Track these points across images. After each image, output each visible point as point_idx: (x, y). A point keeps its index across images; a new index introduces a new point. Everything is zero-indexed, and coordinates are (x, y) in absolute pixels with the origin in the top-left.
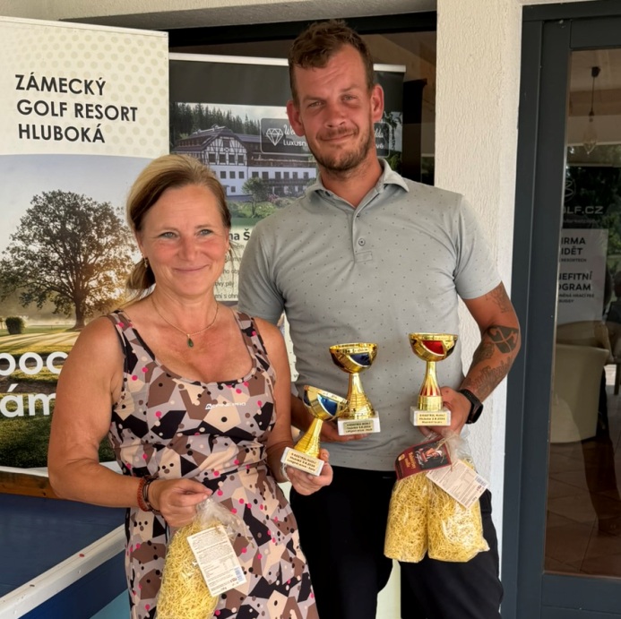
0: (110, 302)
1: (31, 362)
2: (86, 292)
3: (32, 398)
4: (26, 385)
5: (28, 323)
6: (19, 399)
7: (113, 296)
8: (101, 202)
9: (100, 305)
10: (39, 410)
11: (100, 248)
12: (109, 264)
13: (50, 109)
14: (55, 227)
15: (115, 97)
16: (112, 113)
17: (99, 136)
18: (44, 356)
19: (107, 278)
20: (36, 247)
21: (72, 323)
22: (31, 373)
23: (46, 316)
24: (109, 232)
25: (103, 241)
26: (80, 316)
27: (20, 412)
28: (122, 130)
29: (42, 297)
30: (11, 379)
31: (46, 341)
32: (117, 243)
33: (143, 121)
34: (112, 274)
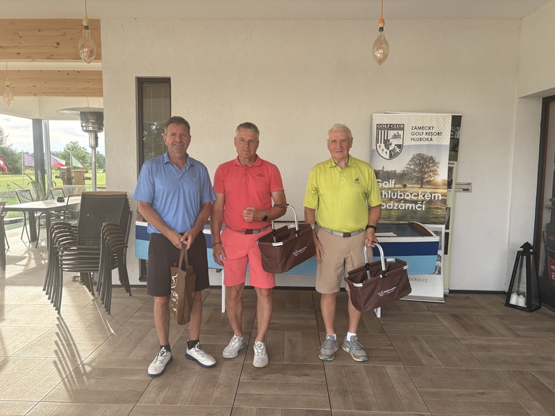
0: (430, 181)
1: (408, 196)
2: (424, 178)
3: (407, 205)
4: (406, 201)
5: (408, 186)
6: (404, 205)
7: (431, 179)
8: (430, 156)
9: (427, 182)
10: (408, 208)
11: (429, 167)
12: (431, 171)
13: (419, 134)
14: (418, 162)
15: (436, 130)
16: (435, 134)
17: (431, 140)
18: (411, 194)
20: (412, 167)
21: (420, 186)
22: (407, 198)
23: (413, 184)
24: (432, 163)
25: (430, 165)
26: (422, 184)
27: (403, 208)
28: (438, 138)
29: (413, 179)
30: (402, 199)
31: (412, 190)
32: (434, 166)
33: (444, 136)
34: (431, 174)
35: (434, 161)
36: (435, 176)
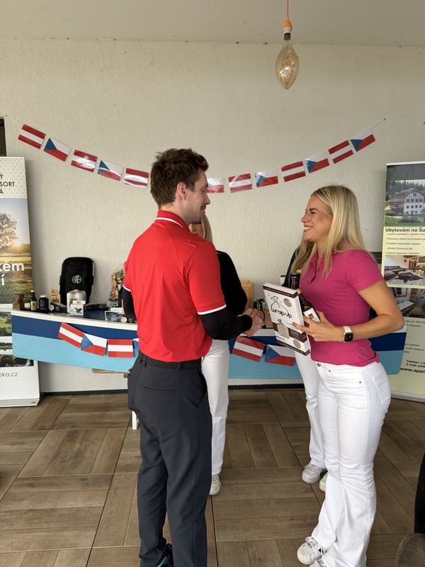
0: (7, 247)
7: (7, 245)
8: (3, 213)
9: (3, 248)
11: (3, 229)
12: (6, 234)
15: (6, 179)
16: (5, 184)
19: (6, 239)
24: (6, 223)
25: (4, 226)
28: (10, 189)
32: (9, 227)
33: (17, 186)
34: (7, 237)
35: (8, 220)
36: (13, 240)
